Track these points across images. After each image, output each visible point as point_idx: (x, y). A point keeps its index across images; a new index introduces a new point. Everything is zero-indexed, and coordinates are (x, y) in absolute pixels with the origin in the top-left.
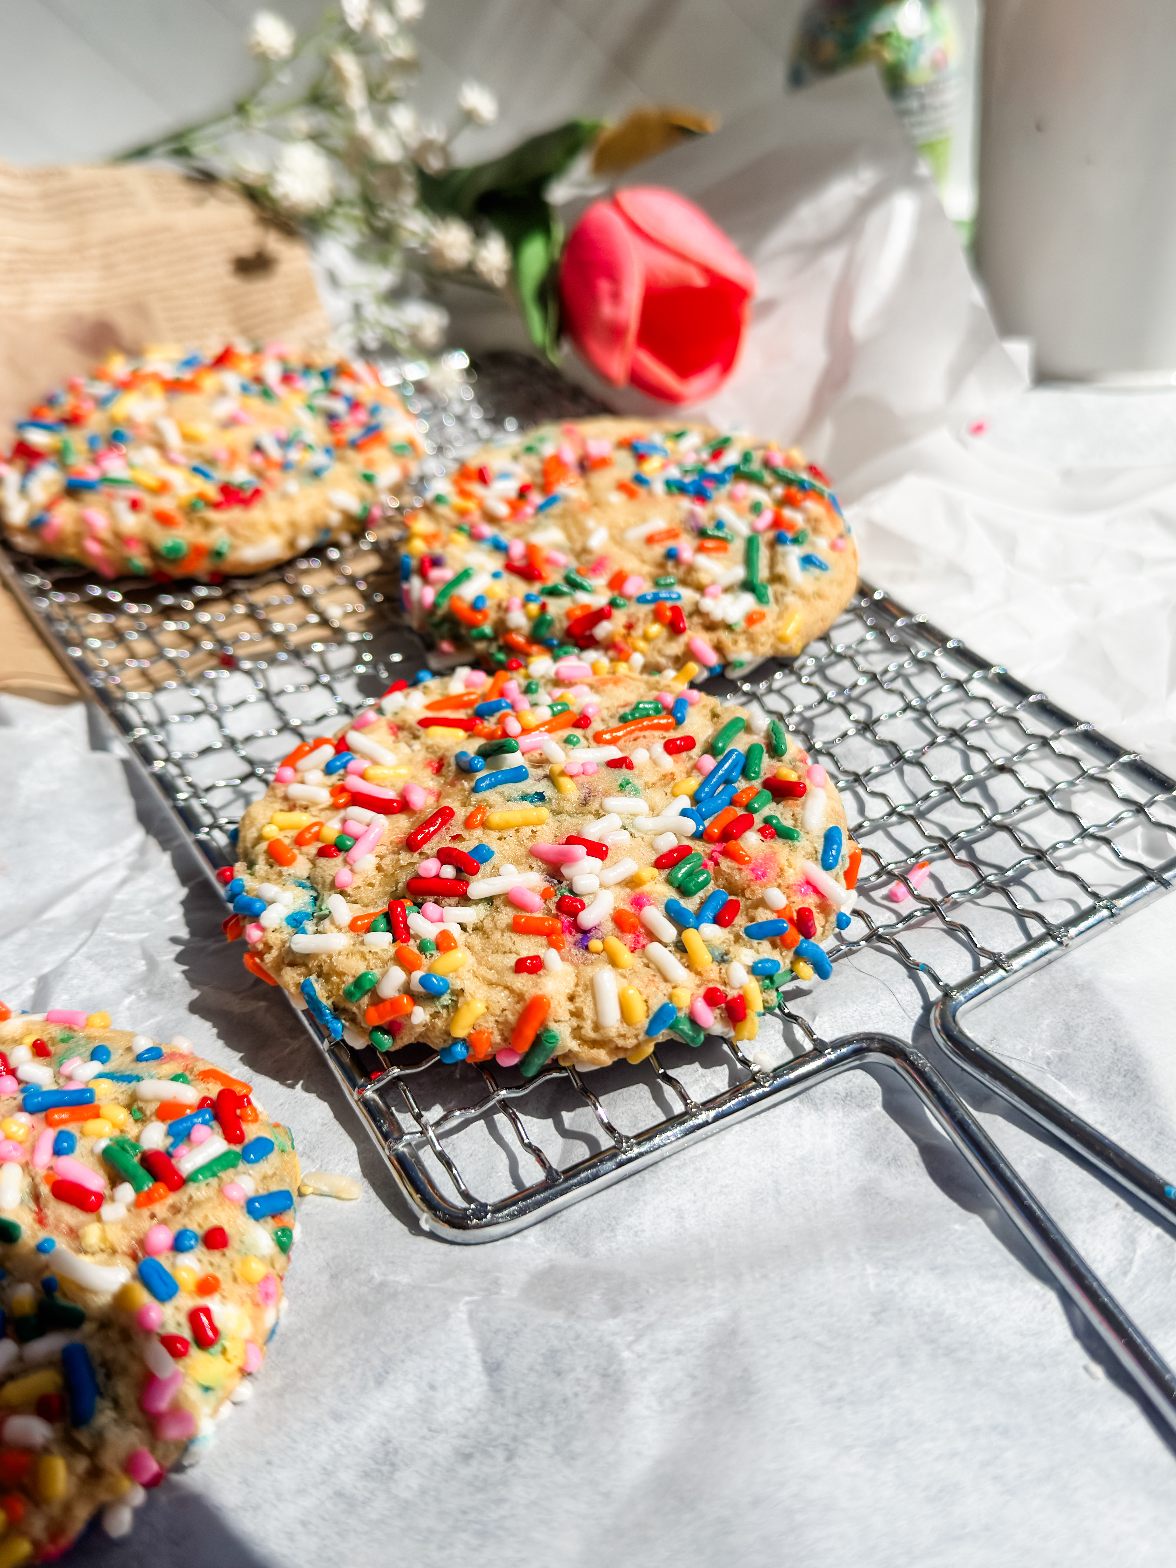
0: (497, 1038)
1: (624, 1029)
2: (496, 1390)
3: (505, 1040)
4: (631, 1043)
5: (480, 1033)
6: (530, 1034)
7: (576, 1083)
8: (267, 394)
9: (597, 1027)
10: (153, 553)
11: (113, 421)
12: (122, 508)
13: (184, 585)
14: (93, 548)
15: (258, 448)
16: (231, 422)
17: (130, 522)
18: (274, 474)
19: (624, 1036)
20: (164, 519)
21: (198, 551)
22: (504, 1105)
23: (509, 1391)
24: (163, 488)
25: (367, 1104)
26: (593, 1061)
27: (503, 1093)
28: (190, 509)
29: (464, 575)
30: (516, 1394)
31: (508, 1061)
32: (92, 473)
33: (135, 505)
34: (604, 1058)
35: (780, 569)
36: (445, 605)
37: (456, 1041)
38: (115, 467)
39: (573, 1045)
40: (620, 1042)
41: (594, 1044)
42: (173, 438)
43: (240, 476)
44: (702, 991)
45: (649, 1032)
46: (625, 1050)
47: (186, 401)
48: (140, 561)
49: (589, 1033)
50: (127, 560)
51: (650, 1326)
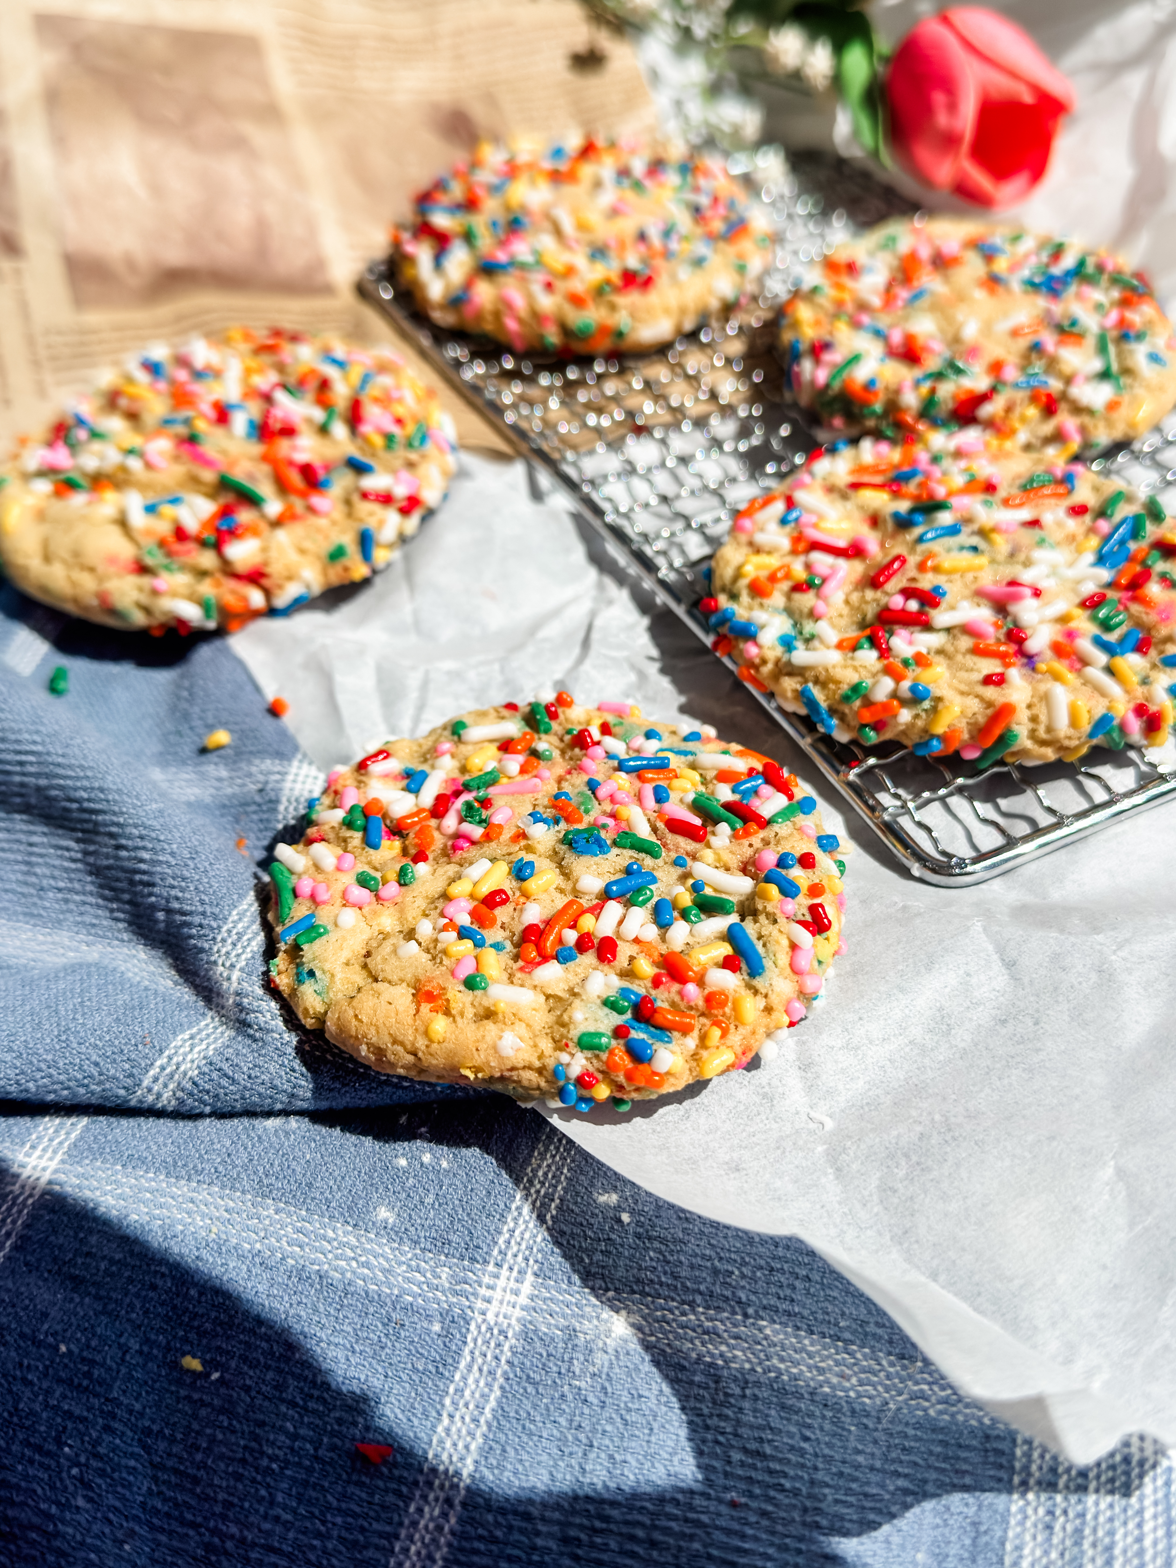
0: (966, 736)
1: (1071, 732)
2: (1015, 979)
3: (972, 737)
4: (1074, 743)
5: (953, 731)
6: (997, 732)
7: (1016, 775)
8: (638, 186)
9: (1049, 729)
10: (566, 331)
11: (508, 208)
12: (537, 289)
13: (585, 361)
14: (512, 325)
15: (642, 237)
16: (615, 212)
17: (547, 303)
18: (659, 262)
19: (1070, 738)
20: (576, 300)
21: (604, 330)
22: (960, 790)
23: (1026, 980)
24: (570, 272)
25: (850, 785)
26: (1040, 757)
27: (960, 781)
28: (599, 292)
29: (855, 359)
30: (1031, 982)
31: (971, 755)
32: (502, 257)
33: (549, 286)
34: (1050, 754)
35: (1130, 363)
36: (836, 385)
37: (933, 736)
38: (522, 250)
39: (1028, 744)
40: (1066, 743)
41: (1043, 743)
42: (568, 226)
43: (633, 262)
44: (1132, 706)
45: (1091, 735)
46: (1066, 749)
47: (568, 190)
48: (553, 337)
49: (1042, 733)
50: (541, 337)
51: (1127, 941)
